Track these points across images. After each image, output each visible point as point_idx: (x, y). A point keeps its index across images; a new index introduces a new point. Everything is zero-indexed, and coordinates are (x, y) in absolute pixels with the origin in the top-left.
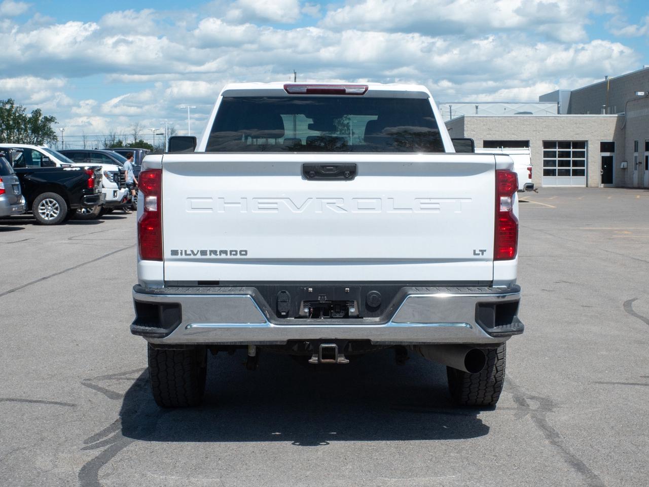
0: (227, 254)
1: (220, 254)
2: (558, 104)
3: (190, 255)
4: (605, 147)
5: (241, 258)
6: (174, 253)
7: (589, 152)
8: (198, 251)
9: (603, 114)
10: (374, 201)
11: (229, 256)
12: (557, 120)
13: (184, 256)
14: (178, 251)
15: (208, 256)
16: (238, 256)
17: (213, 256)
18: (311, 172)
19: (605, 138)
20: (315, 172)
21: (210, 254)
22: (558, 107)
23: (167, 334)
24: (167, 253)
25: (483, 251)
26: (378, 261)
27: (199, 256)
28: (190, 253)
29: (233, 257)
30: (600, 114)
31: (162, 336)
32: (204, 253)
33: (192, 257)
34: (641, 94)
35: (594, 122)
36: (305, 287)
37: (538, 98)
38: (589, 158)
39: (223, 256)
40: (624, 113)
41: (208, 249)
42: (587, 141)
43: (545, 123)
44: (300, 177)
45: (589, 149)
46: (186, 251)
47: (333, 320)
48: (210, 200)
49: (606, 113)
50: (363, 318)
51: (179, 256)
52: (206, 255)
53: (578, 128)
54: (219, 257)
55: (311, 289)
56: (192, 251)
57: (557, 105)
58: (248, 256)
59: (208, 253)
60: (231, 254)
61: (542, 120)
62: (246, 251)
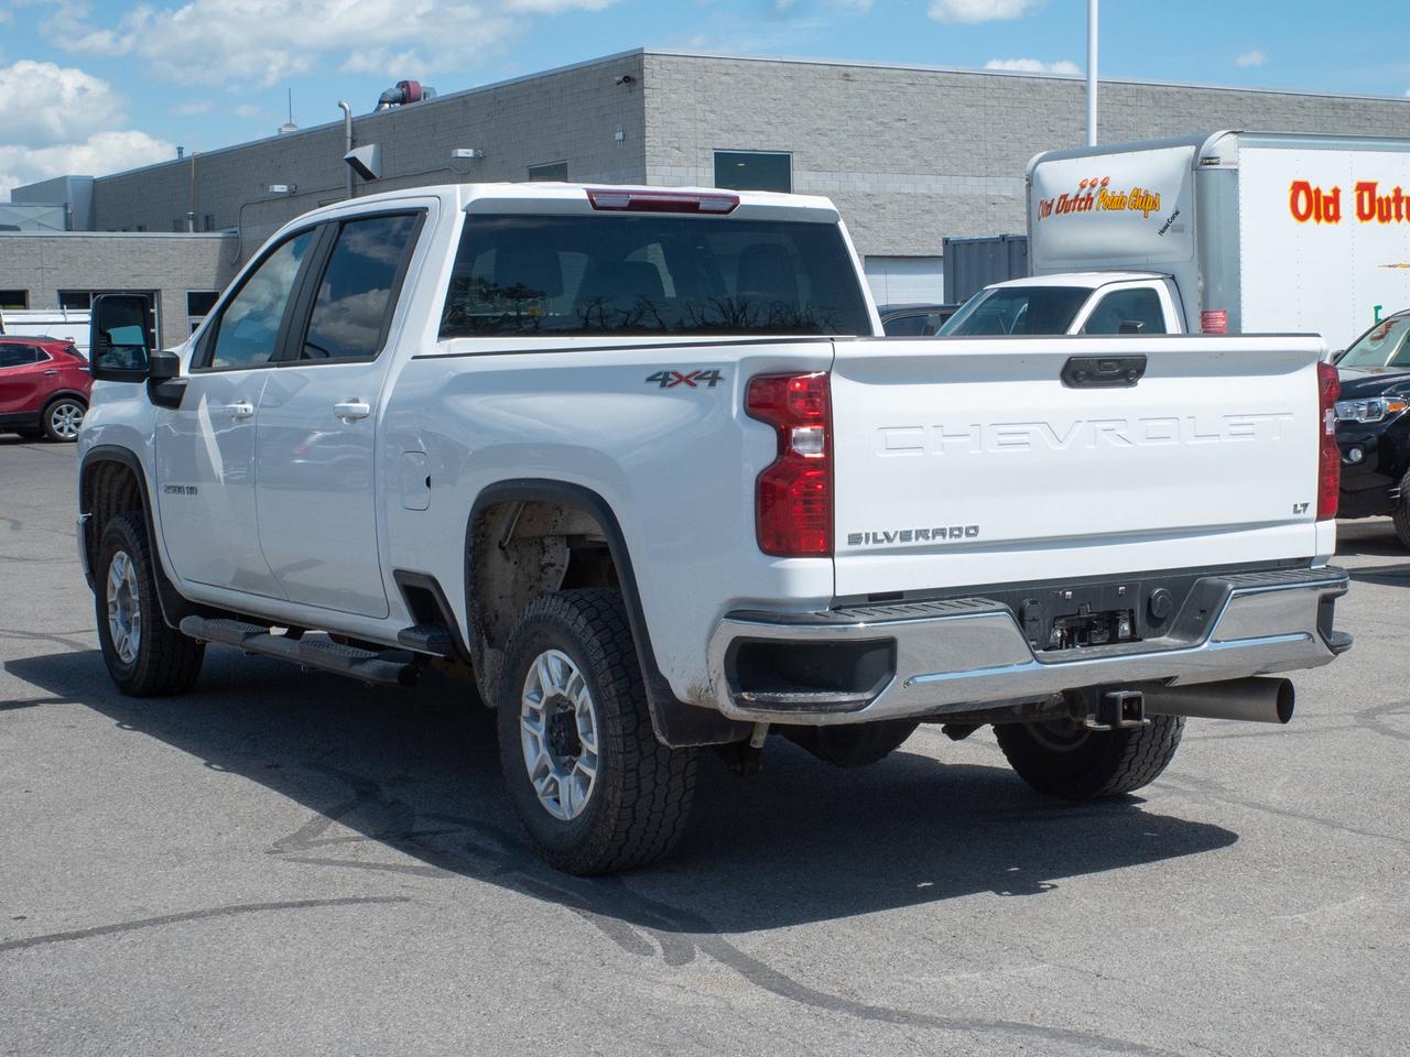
0: (944, 535)
1: (934, 537)
2: (66, 206)
3: (882, 541)
4: (199, 303)
5: (966, 541)
6: (854, 539)
7: (165, 316)
8: (897, 532)
9: (188, 231)
10: (1167, 423)
11: (948, 540)
12: (90, 243)
13: (871, 545)
14: (860, 534)
15: (913, 543)
16: (964, 539)
17: (922, 542)
18: (1082, 373)
19: (198, 284)
20: (1087, 373)
21: (917, 539)
22: (67, 214)
23: (869, 702)
24: (841, 542)
25: (1305, 505)
26: (1160, 535)
27: (897, 543)
28: (883, 537)
29: (954, 540)
30: (181, 231)
31: (859, 706)
32: (905, 536)
33: (886, 545)
34: (279, 188)
35: (172, 249)
36: (1061, 589)
37: (9, 194)
38: (164, 327)
39: (939, 540)
40: (237, 229)
41: (914, 527)
42: (158, 291)
43: (62, 252)
44: (1058, 383)
45: (164, 308)
46: (875, 535)
47: (1096, 649)
48: (919, 431)
49: (196, 230)
50: (1141, 640)
51: (863, 546)
52: (910, 539)
53: (136, 262)
54: (930, 542)
55: (1069, 593)
56: (886, 534)
57: (62, 209)
58: (980, 538)
59: (913, 535)
60: (951, 536)
61: (55, 245)
62: (976, 528)
